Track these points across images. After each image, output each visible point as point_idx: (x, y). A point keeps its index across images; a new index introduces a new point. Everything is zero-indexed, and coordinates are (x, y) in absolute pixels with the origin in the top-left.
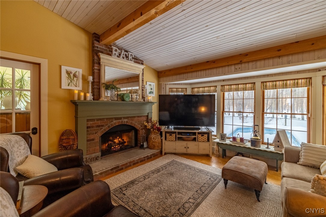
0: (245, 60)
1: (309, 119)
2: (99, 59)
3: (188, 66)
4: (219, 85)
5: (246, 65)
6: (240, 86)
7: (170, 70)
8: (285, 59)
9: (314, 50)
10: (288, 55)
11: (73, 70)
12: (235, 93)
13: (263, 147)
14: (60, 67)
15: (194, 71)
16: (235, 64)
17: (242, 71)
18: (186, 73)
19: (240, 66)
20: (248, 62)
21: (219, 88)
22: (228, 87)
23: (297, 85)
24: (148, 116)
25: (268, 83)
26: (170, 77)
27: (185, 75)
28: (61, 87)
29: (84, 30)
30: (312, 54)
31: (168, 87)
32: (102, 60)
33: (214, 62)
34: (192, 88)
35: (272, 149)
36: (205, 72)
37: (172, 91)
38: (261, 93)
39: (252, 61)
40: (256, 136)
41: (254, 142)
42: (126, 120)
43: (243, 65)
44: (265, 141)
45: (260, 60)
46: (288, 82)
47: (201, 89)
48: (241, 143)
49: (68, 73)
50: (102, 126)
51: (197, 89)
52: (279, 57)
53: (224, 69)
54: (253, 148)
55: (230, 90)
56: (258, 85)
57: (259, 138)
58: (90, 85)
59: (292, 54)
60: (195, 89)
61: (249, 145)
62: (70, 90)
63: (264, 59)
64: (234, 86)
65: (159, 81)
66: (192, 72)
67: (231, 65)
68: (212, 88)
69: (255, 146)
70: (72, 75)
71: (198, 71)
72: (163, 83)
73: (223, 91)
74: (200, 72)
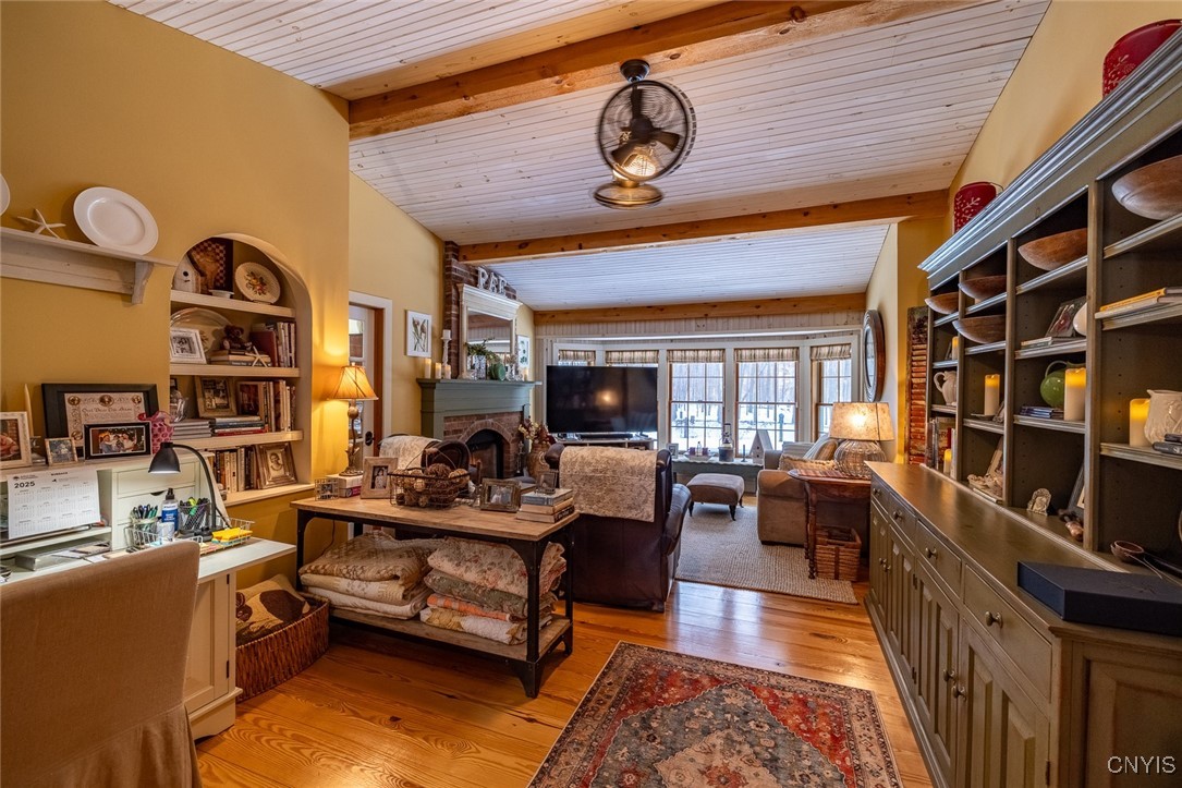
0: (712, 314)
1: (797, 410)
2: (459, 295)
3: (609, 309)
4: (663, 348)
5: (714, 321)
6: (700, 352)
7: (567, 312)
8: (765, 320)
9: (797, 314)
10: (769, 315)
11: (421, 317)
12: (692, 365)
13: (737, 461)
14: (406, 312)
15: (621, 322)
16: (696, 318)
17: (707, 330)
18: (602, 322)
19: (703, 322)
20: (717, 318)
21: (663, 355)
22: (679, 353)
23: (781, 358)
24: (522, 413)
25: (744, 352)
26: (565, 327)
27: (601, 326)
28: (405, 353)
29: (434, 236)
30: (794, 318)
31: (558, 346)
32: (464, 297)
33: (662, 310)
34: (607, 352)
35: (750, 462)
36: (643, 324)
37: (565, 358)
38: (734, 369)
39: (723, 317)
40: (727, 442)
41: (724, 454)
42: (491, 420)
43: (709, 321)
44: (741, 451)
45: (733, 317)
46: (771, 352)
47: (627, 355)
48: (705, 457)
49: (415, 324)
50: (461, 431)
51: (617, 354)
52: (758, 316)
53: (678, 323)
54: (722, 463)
55: (683, 360)
56: (730, 353)
57: (731, 445)
58: (446, 346)
59: (773, 315)
60: (613, 354)
61: (716, 460)
62: (415, 357)
63: (739, 316)
64: (691, 352)
65: (535, 334)
66: (617, 322)
67: (690, 319)
68: (650, 355)
69: (725, 460)
70: (419, 328)
71: (630, 321)
72: (546, 338)
73: (671, 360)
74: (633, 325)
